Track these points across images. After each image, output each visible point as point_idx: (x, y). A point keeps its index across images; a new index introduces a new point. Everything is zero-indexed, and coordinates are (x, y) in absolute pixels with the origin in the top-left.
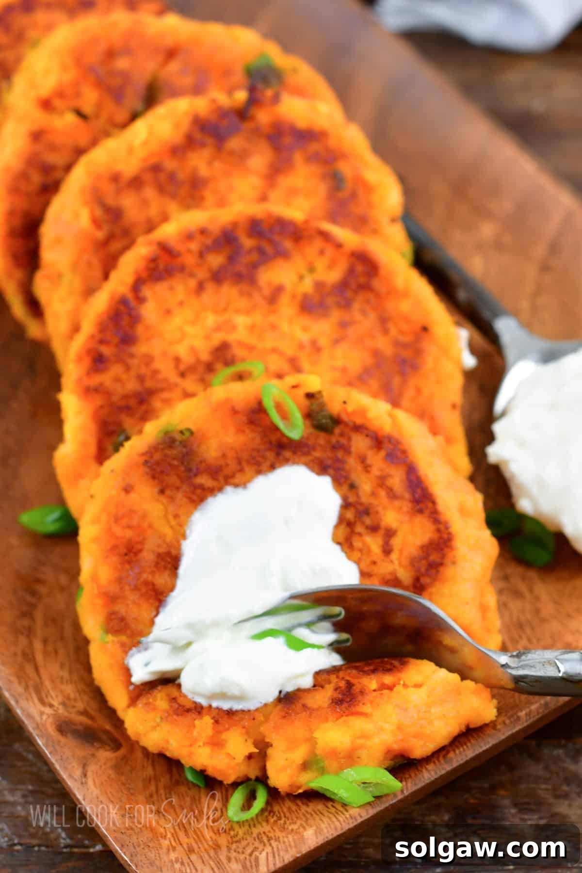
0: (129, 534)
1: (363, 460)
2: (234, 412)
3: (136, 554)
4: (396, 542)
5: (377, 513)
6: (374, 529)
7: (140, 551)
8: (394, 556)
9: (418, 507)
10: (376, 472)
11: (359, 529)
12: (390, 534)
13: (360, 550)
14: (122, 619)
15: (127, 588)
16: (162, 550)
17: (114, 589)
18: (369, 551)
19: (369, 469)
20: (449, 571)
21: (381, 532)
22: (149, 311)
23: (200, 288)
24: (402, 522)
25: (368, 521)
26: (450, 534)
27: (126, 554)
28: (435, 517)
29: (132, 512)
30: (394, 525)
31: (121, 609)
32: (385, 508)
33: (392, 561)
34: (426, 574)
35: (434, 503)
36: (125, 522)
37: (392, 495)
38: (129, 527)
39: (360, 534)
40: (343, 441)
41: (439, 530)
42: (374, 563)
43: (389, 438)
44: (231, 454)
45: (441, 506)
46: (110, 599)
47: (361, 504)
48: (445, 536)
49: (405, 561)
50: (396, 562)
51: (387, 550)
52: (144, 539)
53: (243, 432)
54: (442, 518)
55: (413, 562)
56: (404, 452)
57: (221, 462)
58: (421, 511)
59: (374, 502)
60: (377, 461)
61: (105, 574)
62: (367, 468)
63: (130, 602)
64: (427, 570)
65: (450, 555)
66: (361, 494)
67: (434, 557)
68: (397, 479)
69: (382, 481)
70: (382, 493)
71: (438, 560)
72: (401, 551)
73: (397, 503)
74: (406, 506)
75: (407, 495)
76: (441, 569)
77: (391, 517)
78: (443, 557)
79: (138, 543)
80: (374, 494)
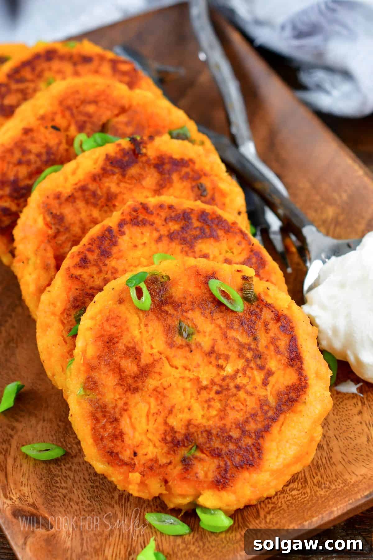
0: (114, 330)
1: (266, 324)
2: (198, 274)
3: (114, 344)
4: (272, 380)
5: (266, 359)
6: (261, 368)
7: (117, 342)
8: (269, 388)
9: (291, 363)
10: (271, 334)
11: (252, 365)
12: (270, 373)
13: (250, 378)
14: (95, 383)
15: (103, 363)
16: (131, 345)
17: (95, 362)
18: (254, 380)
19: (268, 331)
20: (300, 407)
21: (265, 371)
22: (124, 242)
23: (159, 239)
24: (279, 369)
25: (259, 362)
26: (306, 383)
27: (108, 343)
28: (300, 371)
29: (118, 317)
30: (274, 369)
31: (96, 375)
32: (271, 358)
33: (266, 390)
34: (285, 404)
35: (302, 363)
36: (112, 322)
37: (277, 351)
38: (115, 326)
39: (252, 368)
40: (258, 310)
41: (300, 380)
42: (256, 388)
43: (285, 317)
44: (189, 299)
45: (305, 366)
46: (91, 368)
47: (258, 351)
48: (303, 384)
49: (274, 393)
50: (269, 391)
51: (265, 383)
52: (122, 336)
53: (200, 287)
54: (304, 373)
55: (279, 395)
56: (292, 328)
57: (183, 301)
58: (292, 366)
59: (266, 352)
60: (274, 328)
61: (91, 352)
62: (267, 330)
63: (102, 372)
64: (287, 401)
65: (303, 397)
66: (259, 345)
67: (293, 395)
68: (283, 343)
69: (273, 341)
70: (272, 348)
71: (294, 397)
72: (274, 386)
73: (279, 357)
74: (284, 360)
75: (286, 354)
76: (295, 403)
77: (272, 364)
78: (298, 396)
79: (117, 337)
80: (267, 347)
